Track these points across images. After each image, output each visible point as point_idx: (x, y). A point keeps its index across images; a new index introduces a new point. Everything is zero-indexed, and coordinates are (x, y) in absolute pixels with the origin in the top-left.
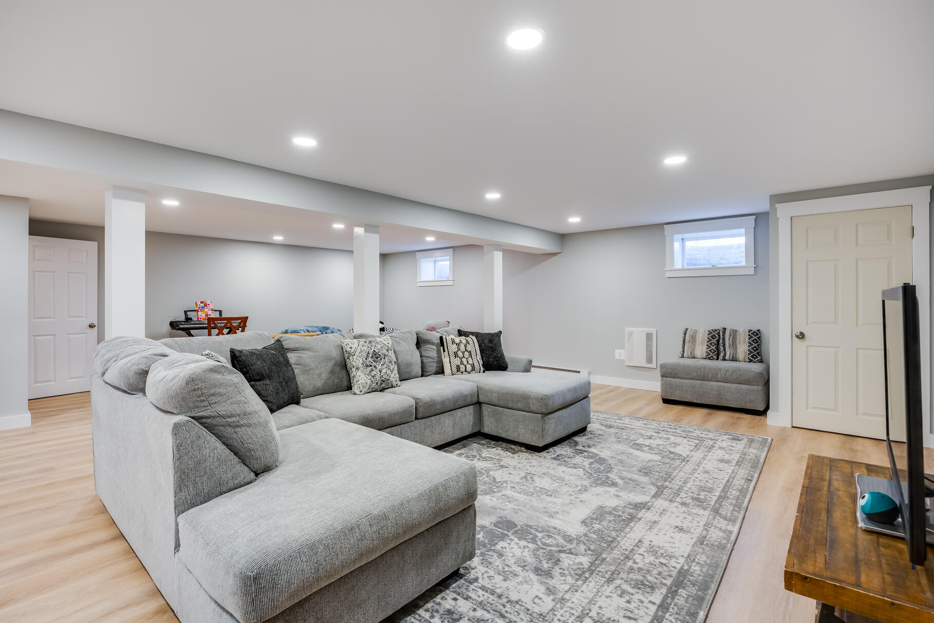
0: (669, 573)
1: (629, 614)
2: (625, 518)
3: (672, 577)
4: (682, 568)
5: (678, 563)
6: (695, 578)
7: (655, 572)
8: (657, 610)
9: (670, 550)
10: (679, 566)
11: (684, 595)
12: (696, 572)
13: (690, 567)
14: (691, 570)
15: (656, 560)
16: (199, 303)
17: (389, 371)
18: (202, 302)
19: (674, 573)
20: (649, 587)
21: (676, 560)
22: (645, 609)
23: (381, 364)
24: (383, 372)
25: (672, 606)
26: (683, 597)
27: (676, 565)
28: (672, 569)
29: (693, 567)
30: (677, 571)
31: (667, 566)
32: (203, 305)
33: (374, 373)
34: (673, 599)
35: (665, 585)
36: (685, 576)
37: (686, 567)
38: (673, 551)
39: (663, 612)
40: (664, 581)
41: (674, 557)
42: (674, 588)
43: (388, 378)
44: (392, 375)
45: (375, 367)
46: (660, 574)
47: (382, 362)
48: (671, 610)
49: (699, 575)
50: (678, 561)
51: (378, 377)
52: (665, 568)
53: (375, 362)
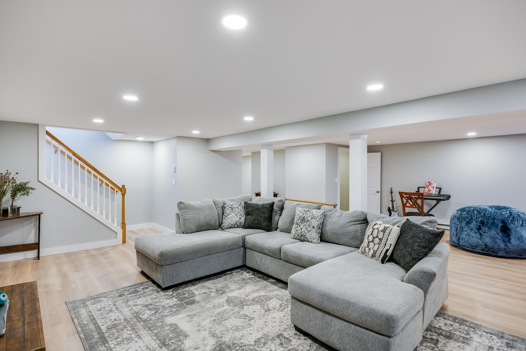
0: (110, 337)
1: (105, 318)
2: (166, 341)
3: (107, 337)
4: (108, 343)
5: (112, 344)
6: (98, 345)
7: (116, 333)
8: (98, 325)
9: (123, 346)
10: (110, 343)
11: (95, 336)
12: (100, 347)
13: (105, 347)
14: (103, 346)
15: (122, 337)
16: (427, 183)
17: (307, 230)
18: (429, 182)
19: (108, 339)
20: (110, 328)
21: (114, 344)
22: (102, 322)
23: (304, 225)
24: (303, 230)
25: (95, 330)
26: (95, 335)
27: (112, 342)
28: (111, 340)
29: (104, 348)
30: (109, 341)
31: (114, 339)
32: (429, 184)
33: (298, 229)
34: (97, 332)
35: (106, 333)
36: (103, 341)
37: (107, 345)
38: (121, 346)
39: (97, 326)
40: (108, 334)
41: (117, 345)
42: (101, 334)
43: (305, 234)
44: (308, 234)
45: (300, 226)
46: (113, 334)
47: (304, 224)
48: (94, 329)
49: (98, 347)
50: (113, 344)
51: (299, 231)
52: (114, 338)
53: (301, 223)
